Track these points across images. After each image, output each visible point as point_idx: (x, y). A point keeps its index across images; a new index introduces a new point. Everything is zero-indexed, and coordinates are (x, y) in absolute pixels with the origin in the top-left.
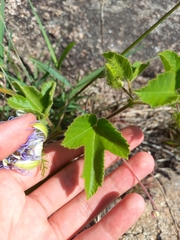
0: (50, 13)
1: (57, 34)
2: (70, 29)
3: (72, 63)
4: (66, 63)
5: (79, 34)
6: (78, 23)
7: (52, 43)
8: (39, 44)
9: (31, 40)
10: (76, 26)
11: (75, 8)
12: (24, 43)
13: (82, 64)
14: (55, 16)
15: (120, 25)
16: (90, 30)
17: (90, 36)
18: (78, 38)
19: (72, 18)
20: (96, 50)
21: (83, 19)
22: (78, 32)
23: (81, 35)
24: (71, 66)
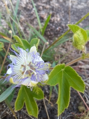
0: (43, 7)
1: (45, 17)
2: (53, 16)
3: (52, 33)
4: (48, 33)
5: (57, 18)
6: (57, 13)
7: (41, 22)
8: (35, 22)
9: (31, 20)
10: (56, 14)
11: (57, 5)
12: (27, 21)
13: (57, 34)
14: (45, 8)
15: (82, 15)
16: (64, 17)
17: (63, 20)
18: (57, 20)
19: (54, 10)
20: (66, 27)
21: (61, 11)
22: (57, 17)
23: (59, 19)
24: (51, 35)
